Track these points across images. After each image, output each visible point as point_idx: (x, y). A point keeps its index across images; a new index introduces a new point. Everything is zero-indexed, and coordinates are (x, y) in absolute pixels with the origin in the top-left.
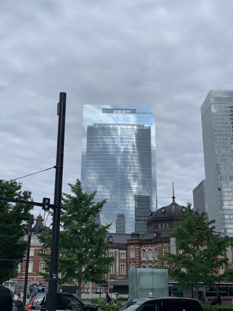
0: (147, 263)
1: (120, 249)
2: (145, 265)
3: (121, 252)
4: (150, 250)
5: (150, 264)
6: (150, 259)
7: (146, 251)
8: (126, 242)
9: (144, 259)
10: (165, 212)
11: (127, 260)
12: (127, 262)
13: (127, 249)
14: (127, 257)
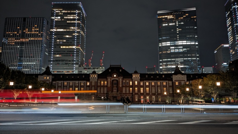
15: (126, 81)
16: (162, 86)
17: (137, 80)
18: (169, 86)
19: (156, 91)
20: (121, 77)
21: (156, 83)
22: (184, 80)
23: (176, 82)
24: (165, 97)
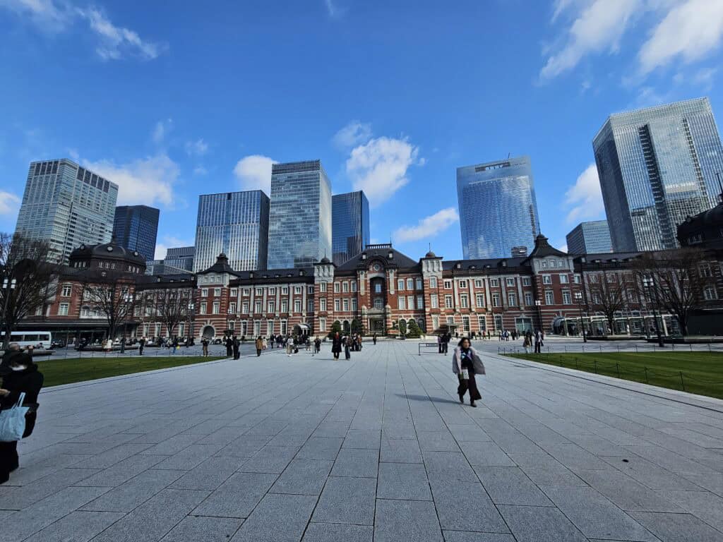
15: (405, 280)
16: (503, 288)
17: (435, 274)
18: (524, 289)
20: (393, 271)
21: (486, 280)
22: (567, 268)
23: (543, 275)
24: (513, 317)
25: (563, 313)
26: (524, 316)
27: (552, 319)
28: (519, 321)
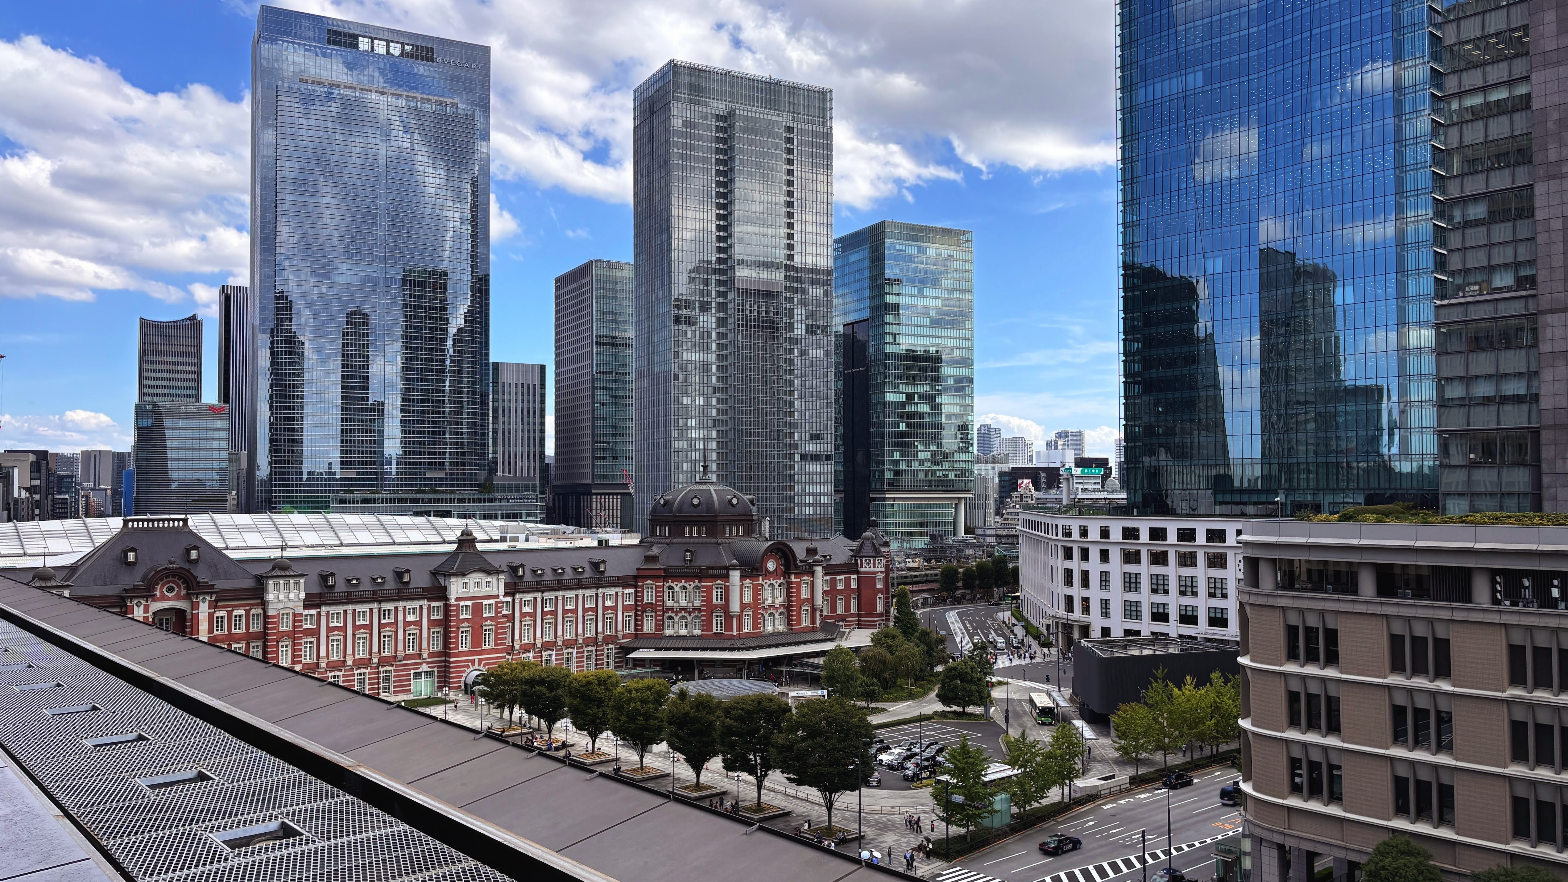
0: (676, 613)
1: (625, 587)
2: (673, 615)
3: (627, 591)
4: (684, 588)
5: (683, 613)
6: (684, 603)
7: (676, 589)
8: (635, 573)
9: (669, 603)
10: (698, 505)
11: (637, 605)
12: (637, 610)
13: (636, 586)
14: (636, 601)
15: (230, 613)
16: (401, 624)
17: (291, 605)
18: (432, 624)
19: (375, 649)
20: (208, 598)
21: (375, 611)
22: (494, 592)
23: (462, 603)
24: (410, 670)
25: (480, 660)
26: (425, 668)
27: (464, 672)
28: (418, 675)
